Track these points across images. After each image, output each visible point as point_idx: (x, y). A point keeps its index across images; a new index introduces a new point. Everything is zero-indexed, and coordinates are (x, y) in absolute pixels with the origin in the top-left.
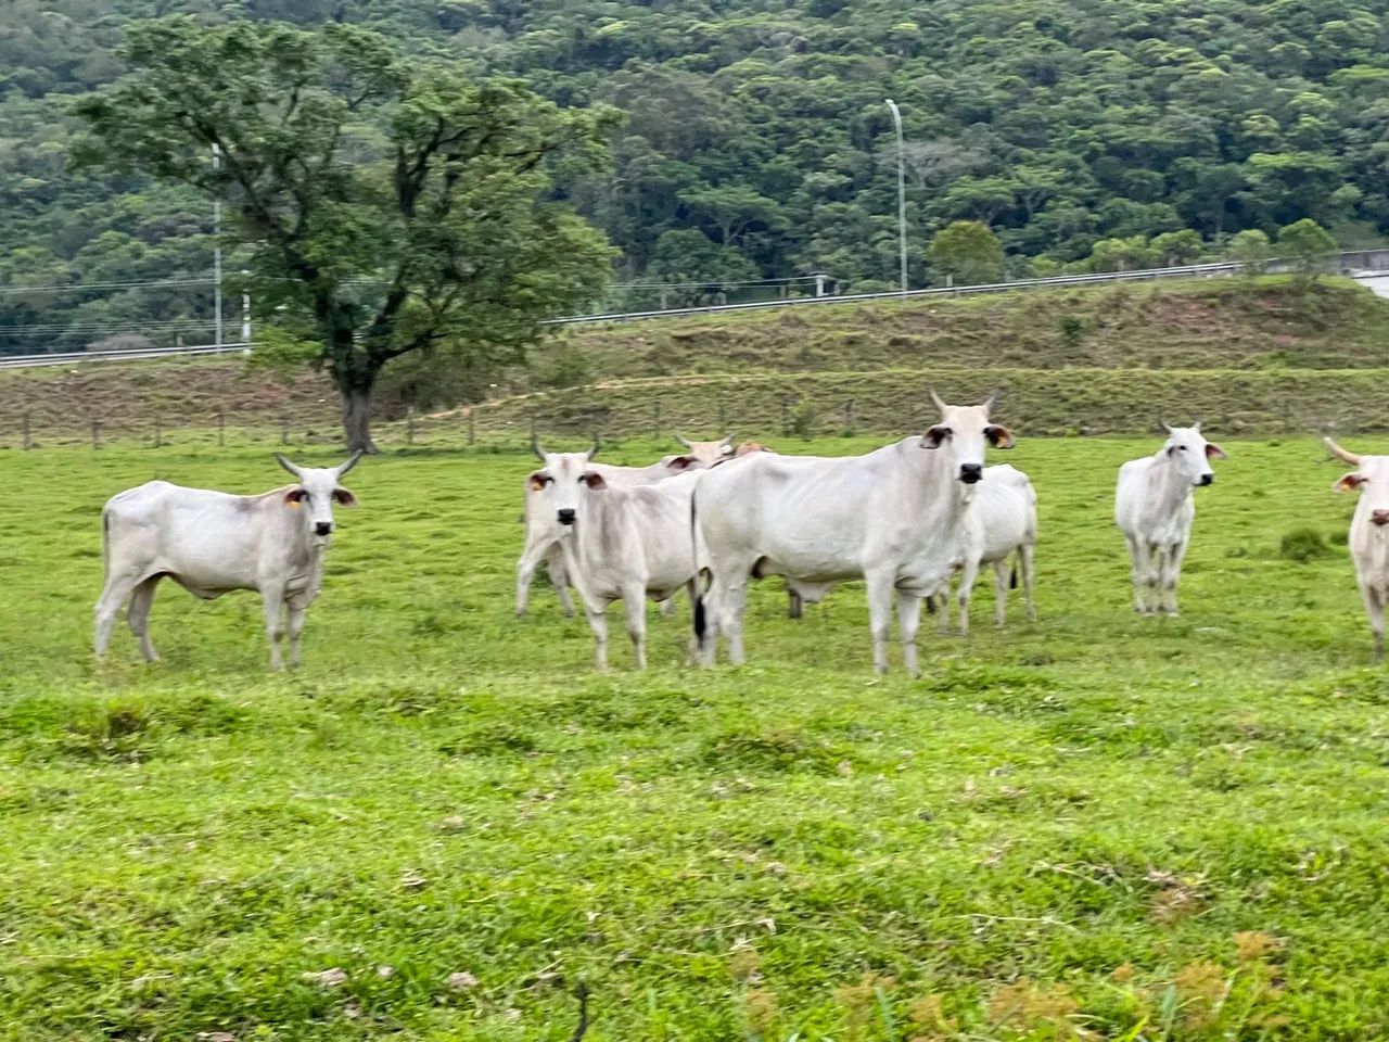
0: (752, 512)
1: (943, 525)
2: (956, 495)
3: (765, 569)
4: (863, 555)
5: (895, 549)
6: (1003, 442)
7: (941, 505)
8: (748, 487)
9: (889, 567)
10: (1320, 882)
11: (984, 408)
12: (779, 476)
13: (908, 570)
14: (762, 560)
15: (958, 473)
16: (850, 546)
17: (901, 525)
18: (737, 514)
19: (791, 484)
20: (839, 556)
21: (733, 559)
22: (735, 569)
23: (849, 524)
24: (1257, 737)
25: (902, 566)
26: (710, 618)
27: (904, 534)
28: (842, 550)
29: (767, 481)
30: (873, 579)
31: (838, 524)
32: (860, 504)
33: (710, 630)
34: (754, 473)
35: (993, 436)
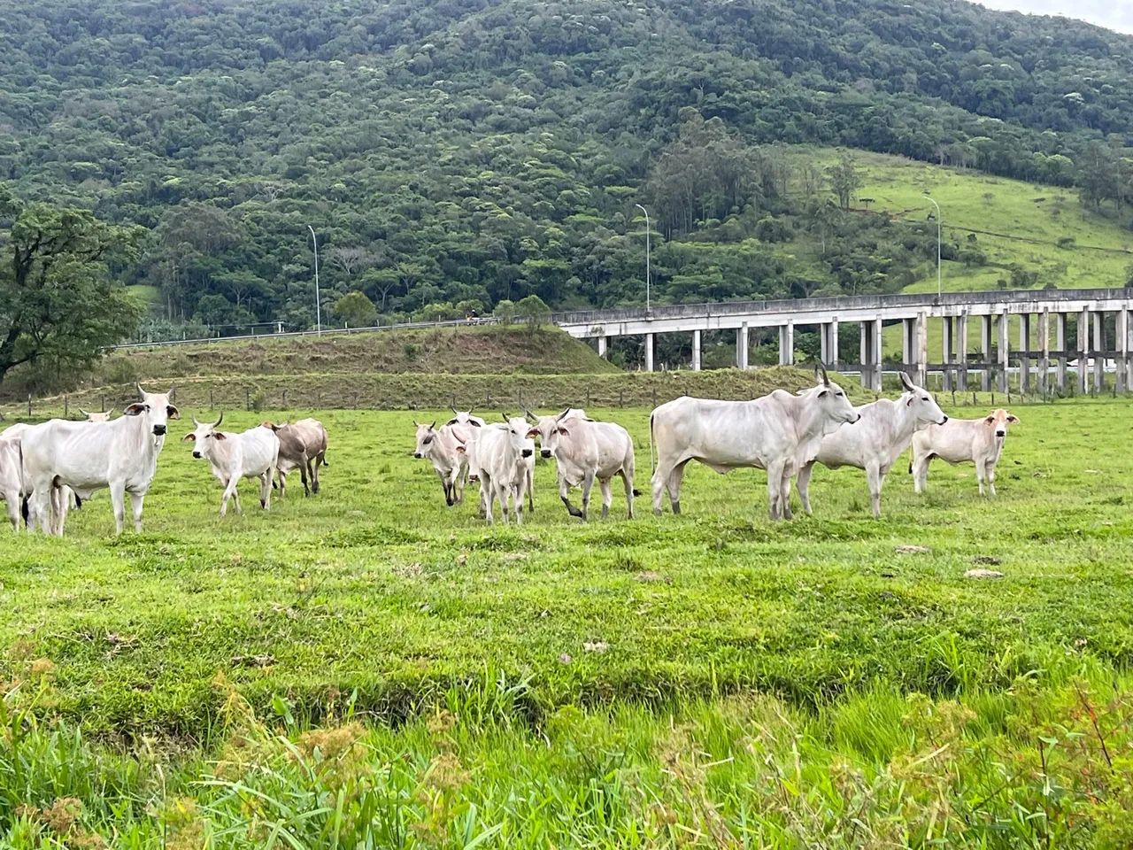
0: (50, 452)
1: (146, 458)
2: (151, 440)
3: (60, 482)
4: (106, 475)
5: (123, 471)
6: (174, 415)
7: (144, 447)
8: (48, 440)
9: (120, 481)
10: (199, 637)
11: (167, 395)
12: (65, 432)
13: (131, 482)
14: (57, 477)
15: (152, 430)
16: (101, 469)
17: (125, 458)
18: (42, 452)
19: (71, 436)
20: (95, 475)
21: (40, 477)
22: (43, 482)
23: (100, 457)
24: (239, 565)
25: (127, 480)
26: (30, 509)
27: (127, 462)
28: (97, 471)
29: (59, 435)
30: (113, 488)
31: (94, 458)
32: (106, 447)
33: (31, 516)
34: (51, 431)
35: (171, 411)
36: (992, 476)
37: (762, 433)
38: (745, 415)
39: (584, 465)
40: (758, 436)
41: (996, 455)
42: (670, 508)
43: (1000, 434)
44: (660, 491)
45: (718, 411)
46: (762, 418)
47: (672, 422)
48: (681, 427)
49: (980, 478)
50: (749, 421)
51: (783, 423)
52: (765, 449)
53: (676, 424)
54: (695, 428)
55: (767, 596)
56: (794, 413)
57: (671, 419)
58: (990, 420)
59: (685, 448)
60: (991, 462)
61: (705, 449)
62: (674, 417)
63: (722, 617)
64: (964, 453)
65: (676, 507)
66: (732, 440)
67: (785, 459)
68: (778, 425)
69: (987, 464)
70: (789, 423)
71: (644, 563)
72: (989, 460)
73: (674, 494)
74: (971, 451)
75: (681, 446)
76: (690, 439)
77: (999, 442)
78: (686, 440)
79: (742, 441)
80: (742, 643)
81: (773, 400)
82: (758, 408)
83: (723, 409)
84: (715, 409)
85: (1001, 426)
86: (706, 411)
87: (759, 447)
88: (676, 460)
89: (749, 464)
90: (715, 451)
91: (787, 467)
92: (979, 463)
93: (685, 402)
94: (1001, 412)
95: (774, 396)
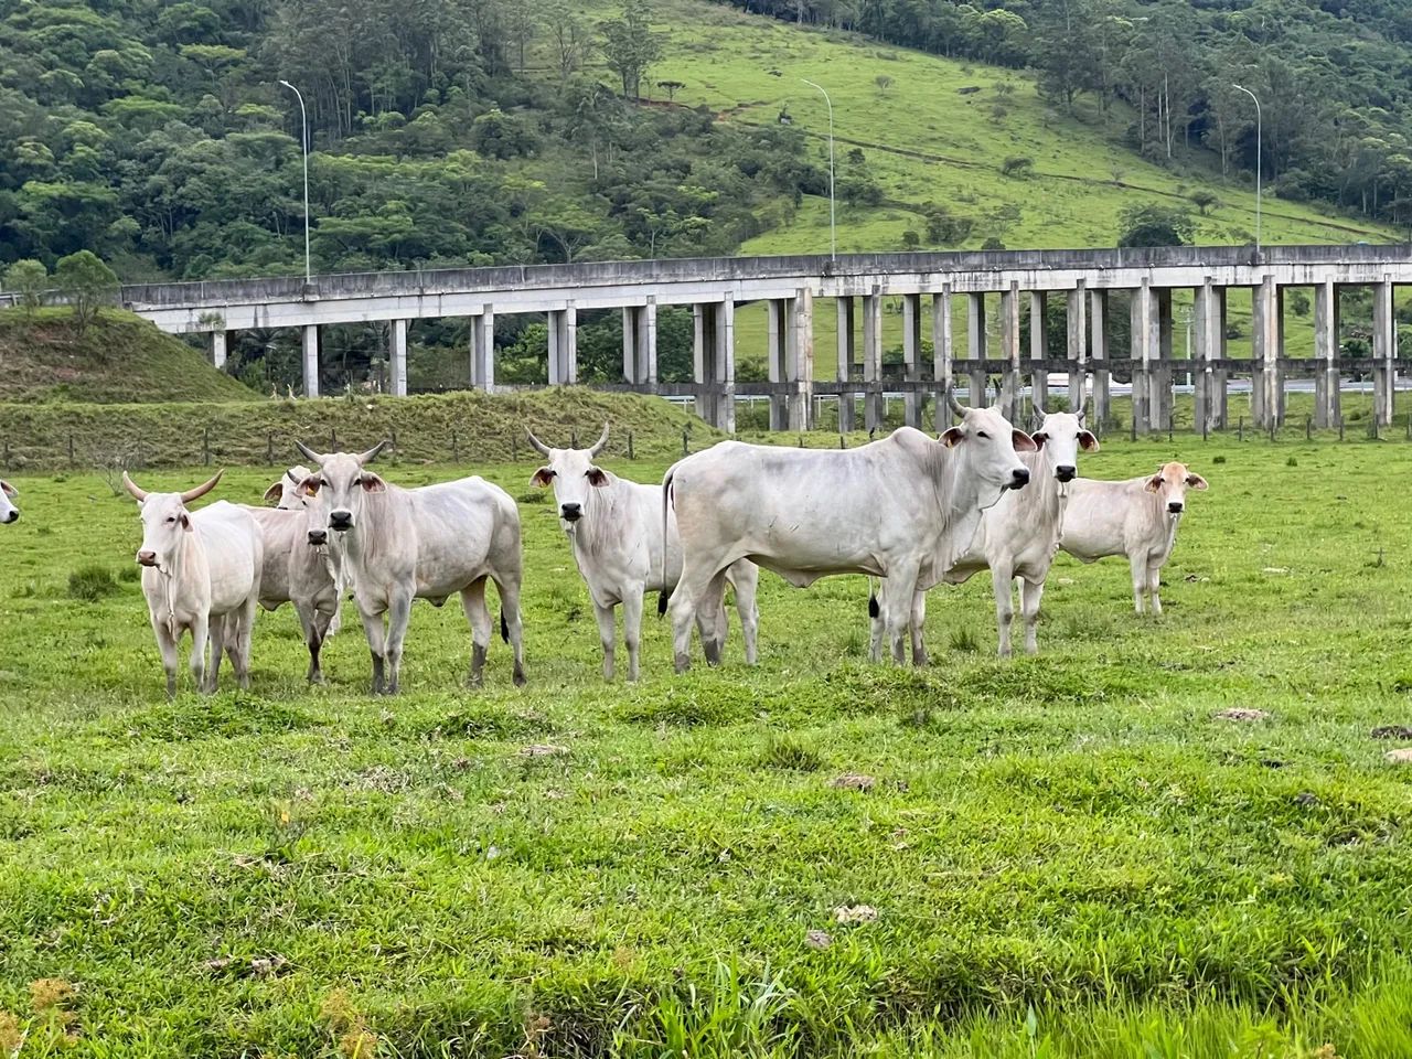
36: (1156, 582)
37: (879, 508)
38: (847, 473)
39: (386, 577)
40: (871, 515)
41: (1165, 542)
42: (701, 654)
43: (1175, 508)
44: (687, 620)
45: (798, 468)
46: (879, 479)
47: (712, 489)
48: (730, 500)
49: (1137, 585)
50: (856, 487)
51: (915, 487)
52: (885, 539)
53: (721, 492)
54: (756, 502)
55: (1095, 809)
56: (934, 470)
57: (708, 484)
58: (1157, 483)
59: (737, 539)
60: (1157, 556)
61: (775, 539)
62: (717, 479)
63: (1046, 850)
64: (1110, 541)
65: (712, 652)
66: (827, 521)
67: (921, 555)
68: (908, 492)
69: (1150, 558)
70: (926, 486)
71: (826, 755)
72: (1153, 552)
73: (708, 626)
74: (1122, 536)
75: (728, 535)
76: (747, 523)
77: (1171, 522)
78: (738, 522)
79: (845, 524)
80: (1125, 895)
81: (895, 446)
82: (869, 461)
83: (808, 464)
84: (791, 463)
85: (1176, 495)
86: (776, 467)
87: (875, 535)
88: (718, 562)
89: (854, 568)
90: (793, 544)
91: (925, 569)
92: (1137, 557)
93: (733, 451)
94: (1175, 468)
95: (896, 439)
